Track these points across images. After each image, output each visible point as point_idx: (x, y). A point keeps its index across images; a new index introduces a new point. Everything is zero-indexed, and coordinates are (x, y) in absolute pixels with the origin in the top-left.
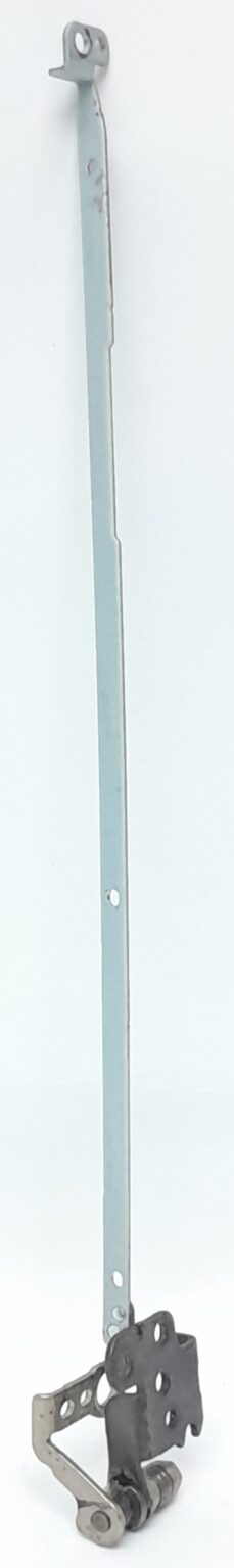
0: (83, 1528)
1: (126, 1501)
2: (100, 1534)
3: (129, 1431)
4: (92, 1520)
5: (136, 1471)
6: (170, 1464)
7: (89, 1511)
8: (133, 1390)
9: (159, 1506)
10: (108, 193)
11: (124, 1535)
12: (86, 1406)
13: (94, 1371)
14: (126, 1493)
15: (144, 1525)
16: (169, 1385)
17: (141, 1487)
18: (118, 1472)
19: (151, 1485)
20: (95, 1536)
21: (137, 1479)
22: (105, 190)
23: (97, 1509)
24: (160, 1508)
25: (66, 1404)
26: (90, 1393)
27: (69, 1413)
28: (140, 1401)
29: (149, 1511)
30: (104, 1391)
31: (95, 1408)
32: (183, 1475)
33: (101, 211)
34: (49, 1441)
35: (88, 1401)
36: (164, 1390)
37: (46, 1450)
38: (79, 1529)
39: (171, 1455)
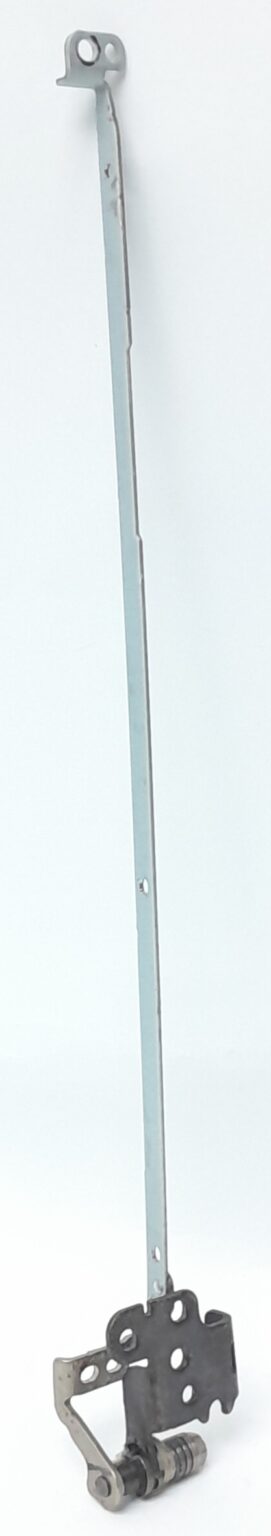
0: (91, 1490)
2: (104, 1499)
4: (97, 1481)
5: (150, 1440)
6: (193, 1437)
7: (96, 1474)
8: (144, 1363)
9: (172, 1479)
10: (122, 196)
12: (115, 1373)
16: (188, 1363)
17: (153, 1461)
18: (132, 1440)
19: (167, 1460)
20: (100, 1498)
21: (149, 1449)
22: (119, 193)
23: (103, 1475)
25: (89, 1369)
27: (93, 1379)
28: (150, 1374)
29: (157, 1484)
33: (116, 214)
34: (68, 1403)
36: (181, 1369)
37: (66, 1411)
38: (89, 1488)
39: (193, 1427)
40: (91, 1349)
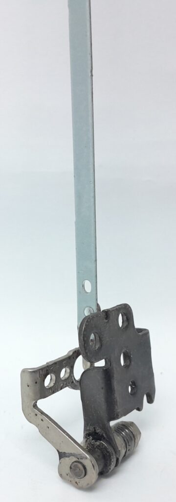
0: (64, 475)
1: (99, 452)
2: (77, 480)
3: (100, 397)
4: (71, 468)
5: (106, 428)
6: (132, 424)
7: (68, 461)
8: (101, 363)
9: (125, 456)
11: (98, 480)
12: (66, 380)
13: (71, 353)
14: (99, 446)
15: (113, 473)
16: (130, 362)
17: (110, 442)
18: (92, 429)
19: (119, 441)
20: (74, 482)
21: (106, 434)
23: (75, 459)
24: (126, 457)
25: (49, 377)
26: (68, 370)
27: (52, 385)
28: (107, 373)
29: (117, 460)
30: (79, 367)
31: (73, 382)
32: (141, 431)
34: (35, 406)
35: (67, 376)
36: (127, 366)
37: (34, 413)
38: (61, 475)
39: (132, 417)
40: (49, 360)
